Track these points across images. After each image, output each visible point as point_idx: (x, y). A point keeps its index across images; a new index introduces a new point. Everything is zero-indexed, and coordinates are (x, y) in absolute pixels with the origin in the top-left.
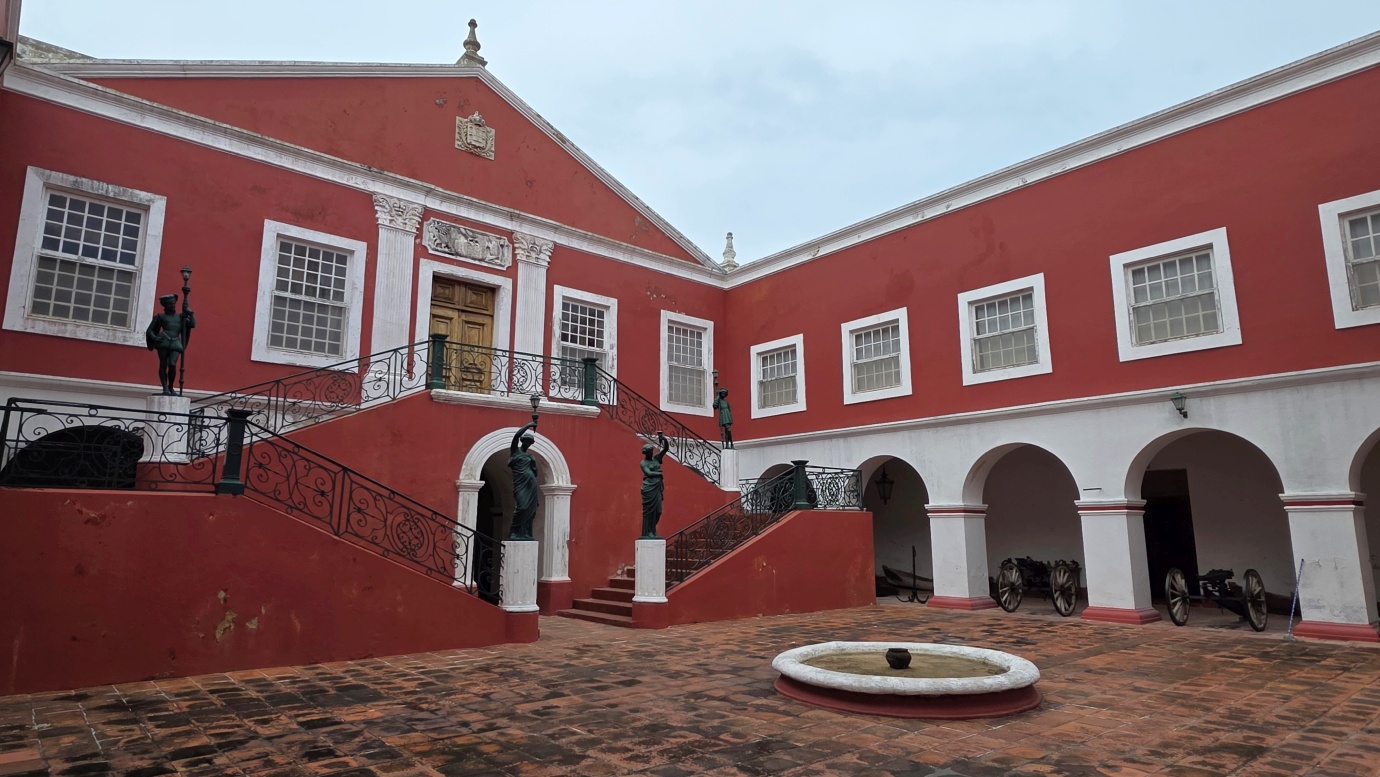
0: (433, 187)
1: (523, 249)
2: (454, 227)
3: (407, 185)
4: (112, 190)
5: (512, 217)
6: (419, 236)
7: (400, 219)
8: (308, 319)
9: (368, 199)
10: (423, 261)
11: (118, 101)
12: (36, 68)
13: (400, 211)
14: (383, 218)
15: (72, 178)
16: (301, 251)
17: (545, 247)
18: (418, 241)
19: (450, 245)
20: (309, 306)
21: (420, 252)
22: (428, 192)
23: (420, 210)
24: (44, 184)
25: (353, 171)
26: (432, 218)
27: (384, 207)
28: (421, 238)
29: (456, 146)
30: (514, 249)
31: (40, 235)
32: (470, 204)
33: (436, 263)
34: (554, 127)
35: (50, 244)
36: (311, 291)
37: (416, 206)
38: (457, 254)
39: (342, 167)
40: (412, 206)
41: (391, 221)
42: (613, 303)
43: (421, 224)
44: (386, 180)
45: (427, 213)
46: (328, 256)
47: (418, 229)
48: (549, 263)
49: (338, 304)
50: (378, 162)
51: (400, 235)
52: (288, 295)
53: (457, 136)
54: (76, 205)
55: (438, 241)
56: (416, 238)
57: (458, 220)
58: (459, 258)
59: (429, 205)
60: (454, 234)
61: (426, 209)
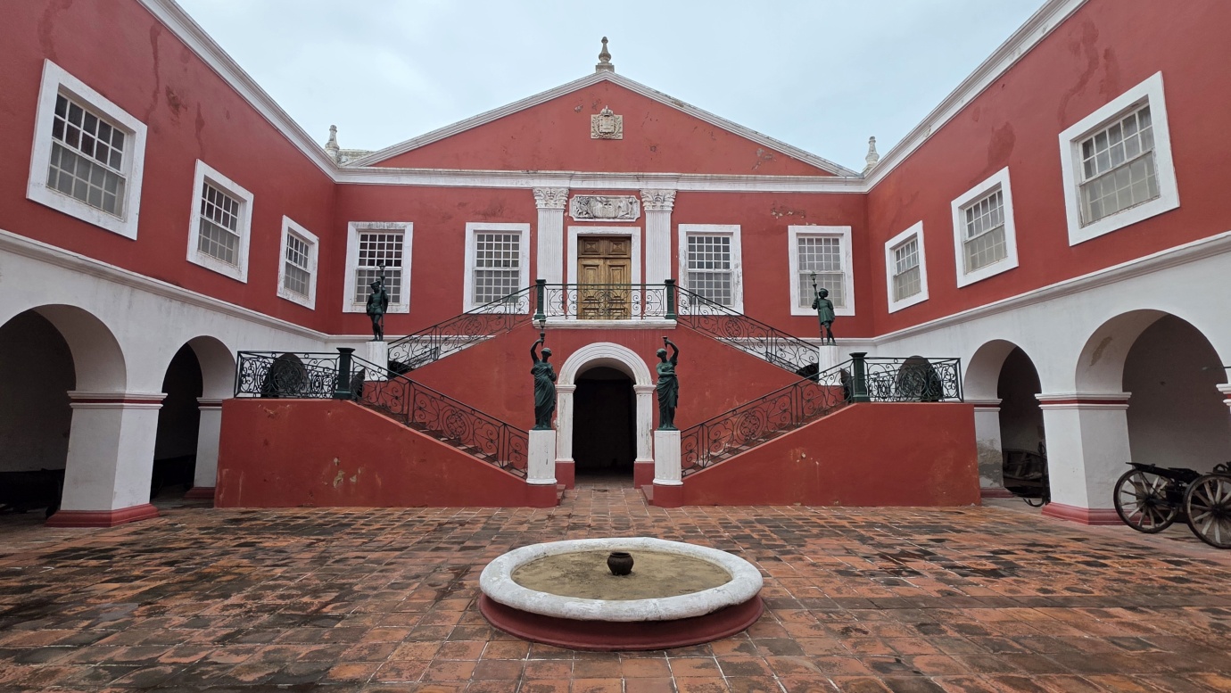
0: (573, 172)
1: (650, 202)
2: (592, 197)
3: (555, 176)
4: (385, 225)
5: (638, 178)
6: (566, 210)
7: (552, 201)
8: (498, 282)
9: (529, 194)
10: (569, 228)
11: (386, 173)
12: (348, 167)
13: (552, 196)
14: (540, 203)
15: (368, 223)
16: (490, 238)
17: (668, 196)
18: (566, 214)
19: (589, 212)
20: (498, 273)
21: (568, 221)
22: (571, 177)
23: (566, 191)
24: (357, 230)
25: (518, 176)
26: (575, 195)
27: (540, 196)
28: (568, 212)
29: (592, 138)
30: (642, 203)
31: (357, 258)
32: (603, 177)
33: (580, 228)
34: (672, 96)
35: (362, 262)
36: (498, 264)
37: (563, 189)
38: (595, 217)
39: (511, 176)
40: (560, 190)
41: (546, 204)
42: (736, 229)
43: (567, 202)
44: (540, 176)
45: (571, 193)
46: (507, 238)
47: (565, 206)
48: (673, 208)
49: (515, 269)
50: (534, 165)
51: (552, 213)
52: (484, 268)
53: (592, 130)
54: (373, 238)
55: (580, 211)
56: (564, 212)
57: (595, 191)
58: (597, 220)
59: (572, 186)
60: (592, 202)
61: (570, 189)
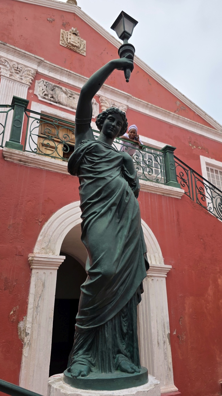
0: (43, 60)
2: (58, 87)
6: (32, 88)
7: (18, 76)
10: (34, 103)
13: (18, 71)
14: (5, 73)
18: (31, 91)
19: (54, 96)
21: (32, 98)
22: (39, 62)
23: (33, 72)
26: (42, 79)
27: (6, 66)
28: (34, 90)
29: (61, 44)
30: (100, 106)
32: (69, 75)
33: (44, 106)
37: (29, 69)
38: (59, 103)
40: (26, 69)
41: (11, 75)
43: (33, 81)
44: (8, 49)
45: (38, 75)
47: (31, 83)
50: (4, 41)
51: (17, 85)
53: (61, 38)
55: (46, 93)
56: (29, 89)
57: (60, 82)
58: (61, 106)
59: (39, 71)
60: (58, 91)
61: (37, 73)
